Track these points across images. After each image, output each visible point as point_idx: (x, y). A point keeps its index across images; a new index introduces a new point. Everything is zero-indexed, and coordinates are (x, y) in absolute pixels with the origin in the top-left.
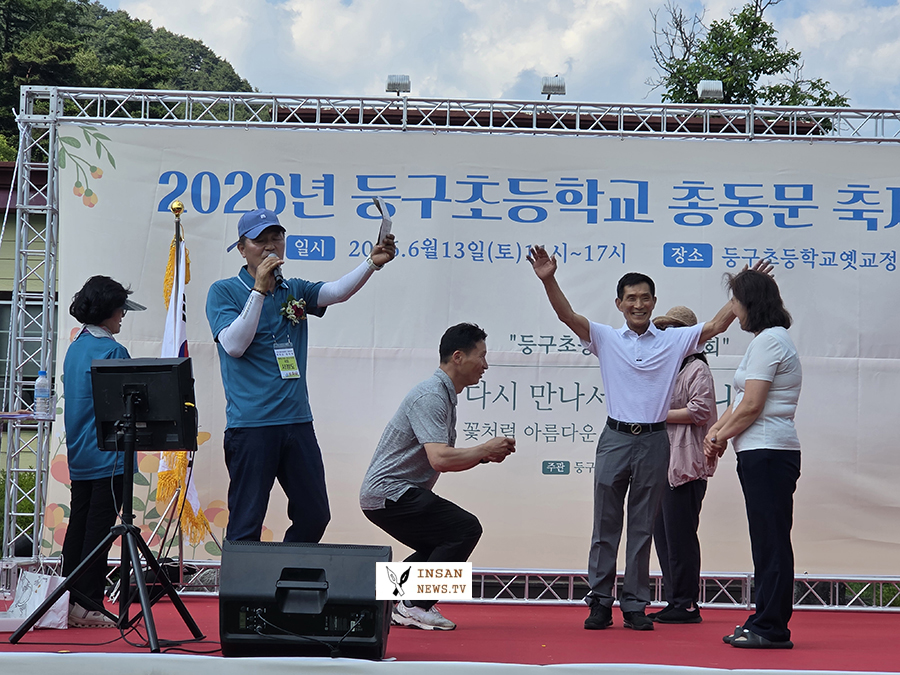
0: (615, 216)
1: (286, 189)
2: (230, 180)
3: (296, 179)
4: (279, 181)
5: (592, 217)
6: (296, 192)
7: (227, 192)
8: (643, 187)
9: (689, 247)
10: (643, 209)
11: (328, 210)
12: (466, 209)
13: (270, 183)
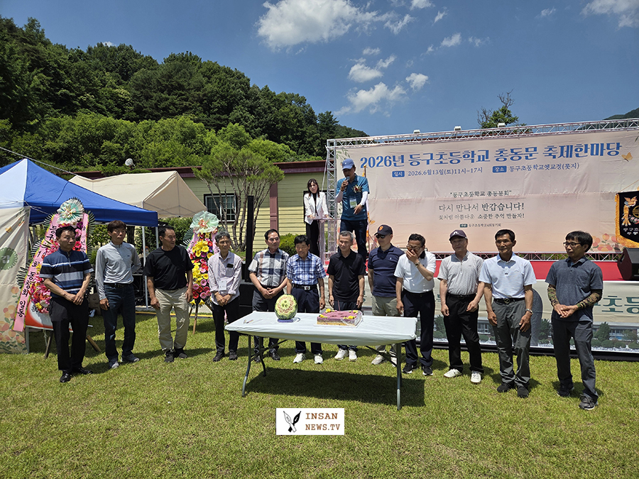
0: (479, 160)
1: (392, 160)
2: (378, 158)
3: (394, 157)
4: (390, 158)
5: (473, 161)
6: (394, 161)
7: (377, 162)
8: (487, 152)
9: (500, 167)
10: (487, 158)
11: (403, 164)
12: (439, 162)
13: (388, 158)
